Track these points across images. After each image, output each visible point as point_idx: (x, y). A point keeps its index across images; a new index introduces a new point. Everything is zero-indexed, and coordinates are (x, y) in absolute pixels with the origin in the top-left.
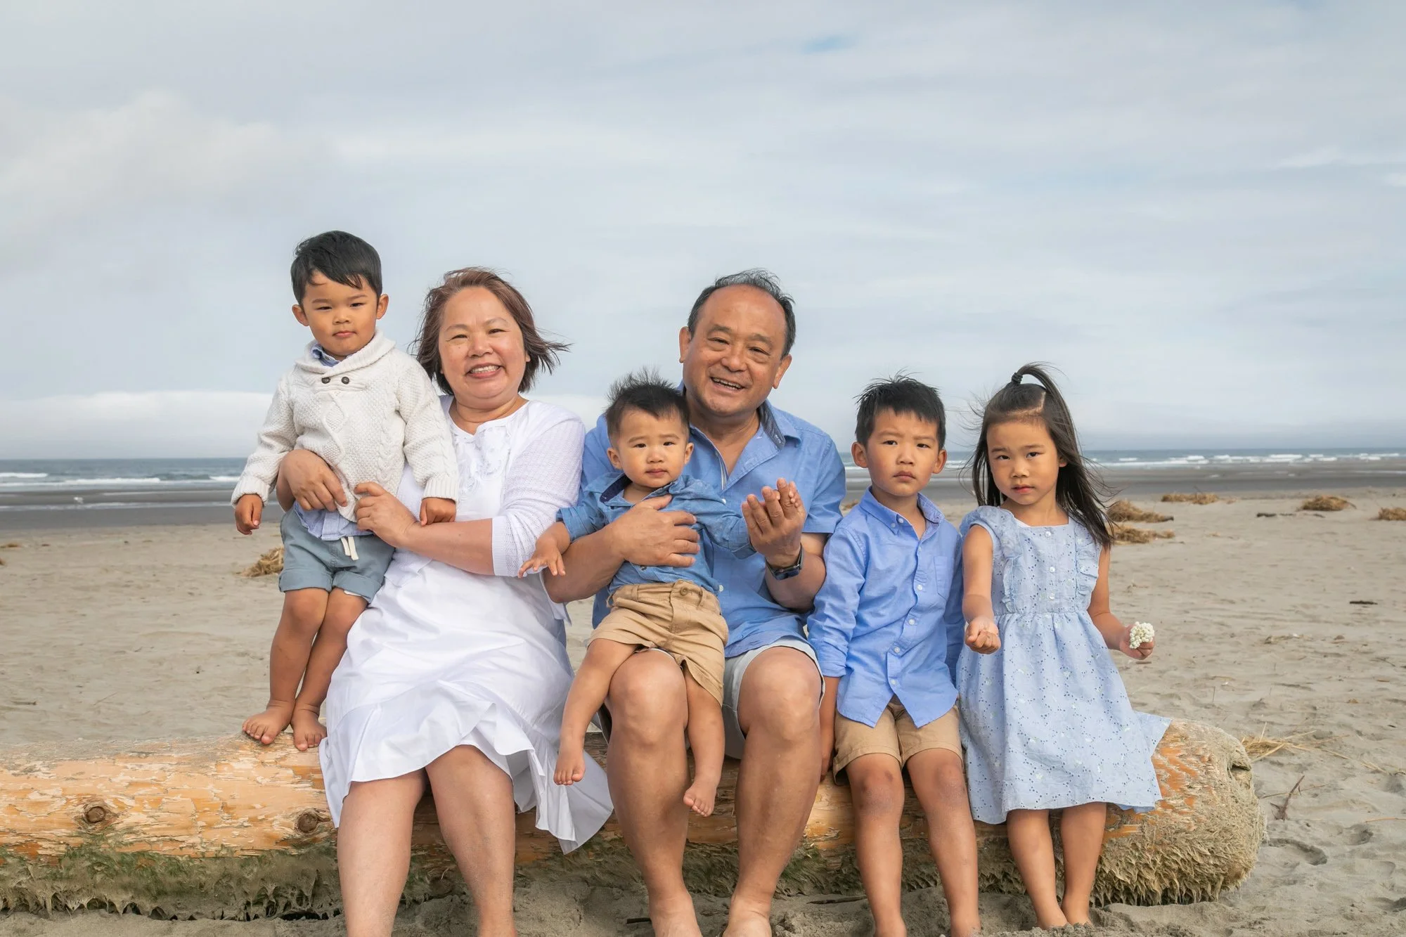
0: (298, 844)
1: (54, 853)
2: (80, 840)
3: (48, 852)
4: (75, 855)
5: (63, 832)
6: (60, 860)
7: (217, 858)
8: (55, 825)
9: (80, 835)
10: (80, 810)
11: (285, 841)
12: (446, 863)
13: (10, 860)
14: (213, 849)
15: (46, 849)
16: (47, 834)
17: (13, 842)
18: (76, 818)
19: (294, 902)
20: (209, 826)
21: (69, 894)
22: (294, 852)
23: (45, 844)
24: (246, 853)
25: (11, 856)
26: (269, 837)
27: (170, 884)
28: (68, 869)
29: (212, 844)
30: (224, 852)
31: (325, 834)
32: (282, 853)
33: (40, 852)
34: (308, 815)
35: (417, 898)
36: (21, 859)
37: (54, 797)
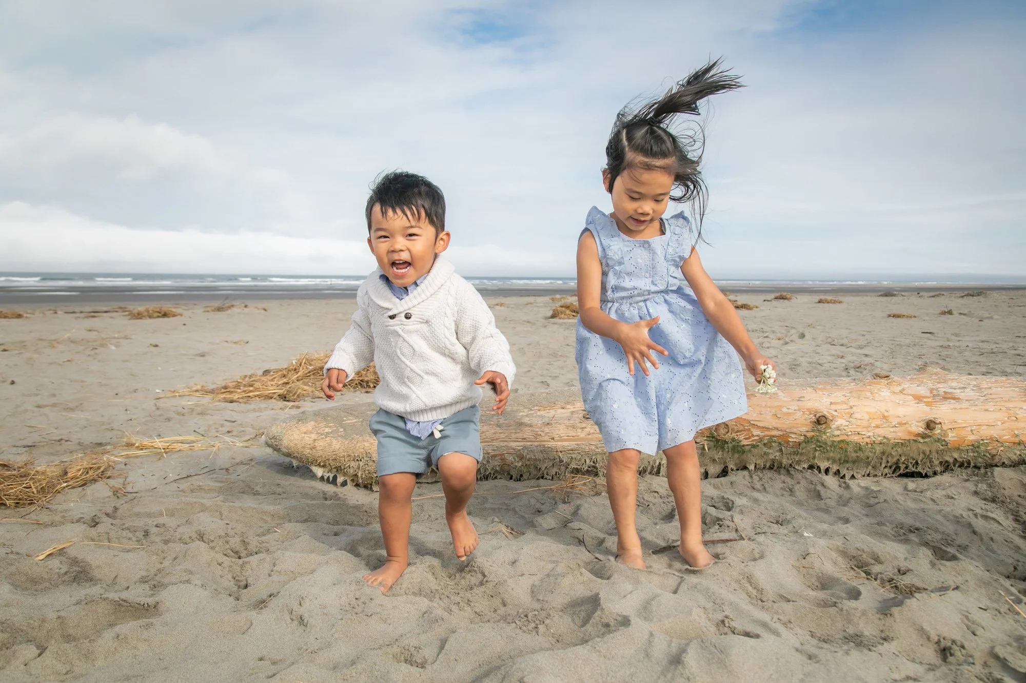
0: (924, 436)
1: (797, 441)
2: (812, 434)
3: (795, 440)
4: (808, 441)
5: (803, 429)
6: (800, 444)
7: (881, 443)
8: (799, 426)
9: (813, 431)
10: (814, 419)
11: (918, 435)
12: (998, 447)
13: (773, 444)
14: (880, 439)
15: (793, 438)
16: (794, 430)
17: (777, 435)
18: (811, 422)
19: (911, 466)
20: (877, 427)
21: (798, 463)
22: (922, 441)
23: (793, 436)
24: (896, 441)
25: (775, 442)
26: (910, 433)
27: (852, 457)
28: (803, 449)
29: (879, 436)
30: (885, 440)
31: (939, 431)
32: (915, 441)
33: (790, 440)
34: (931, 421)
35: (979, 465)
36: (780, 443)
37: (795, 410)
